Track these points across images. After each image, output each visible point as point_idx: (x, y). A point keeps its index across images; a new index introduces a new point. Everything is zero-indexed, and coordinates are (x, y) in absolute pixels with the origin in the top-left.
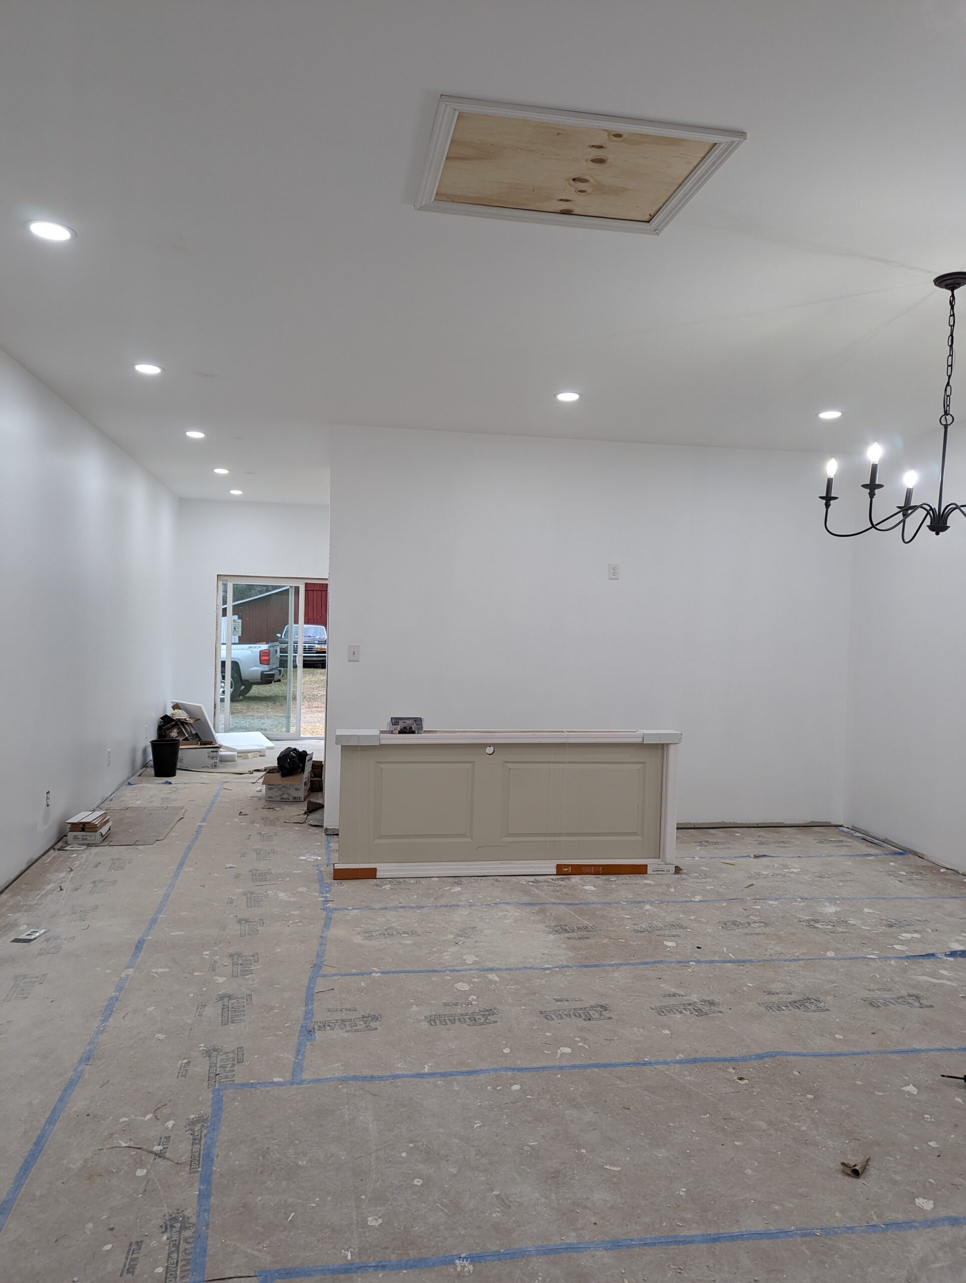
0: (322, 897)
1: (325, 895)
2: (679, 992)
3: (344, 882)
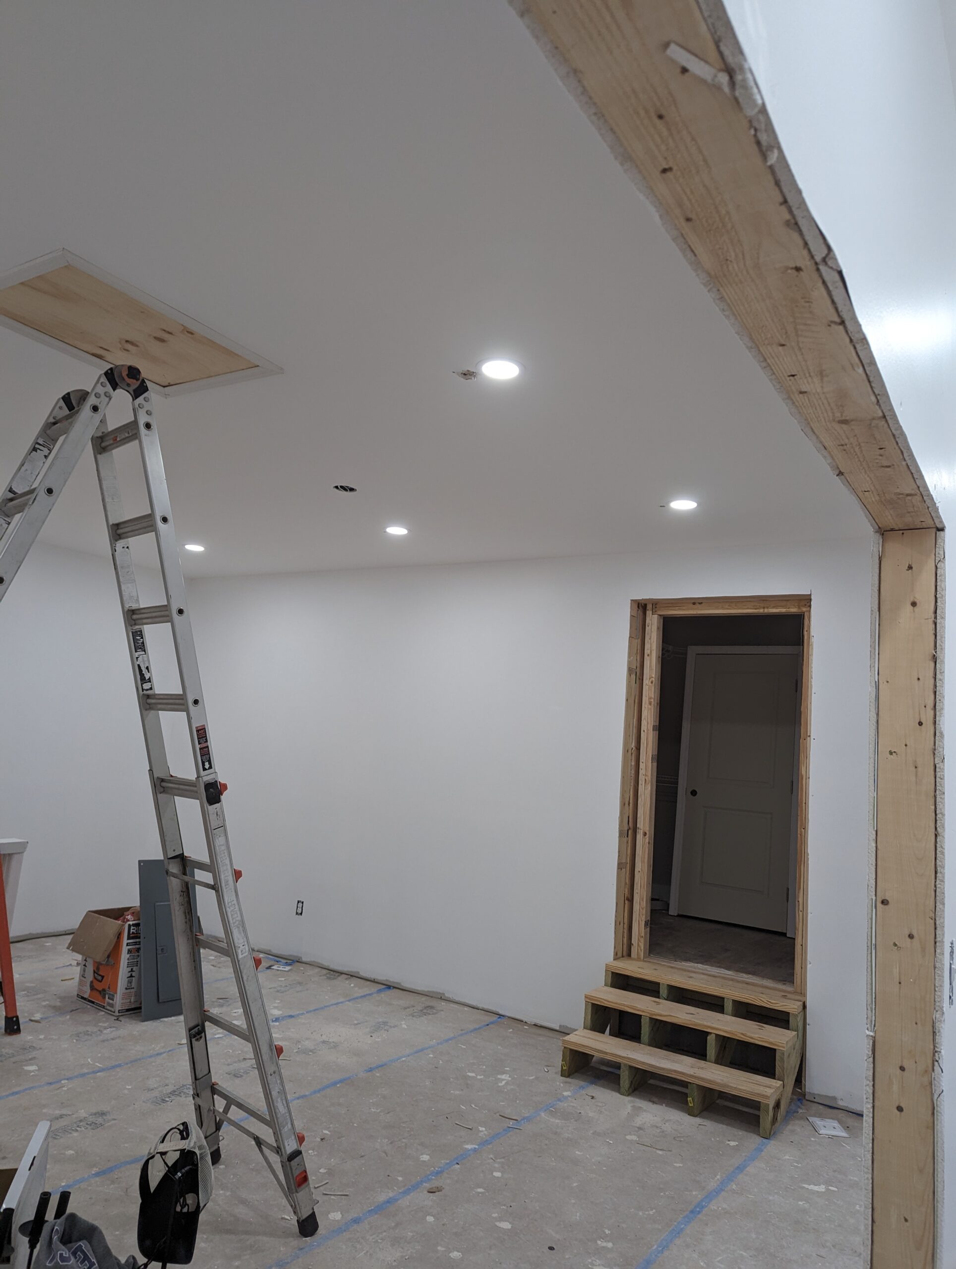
2: (64, 1112)
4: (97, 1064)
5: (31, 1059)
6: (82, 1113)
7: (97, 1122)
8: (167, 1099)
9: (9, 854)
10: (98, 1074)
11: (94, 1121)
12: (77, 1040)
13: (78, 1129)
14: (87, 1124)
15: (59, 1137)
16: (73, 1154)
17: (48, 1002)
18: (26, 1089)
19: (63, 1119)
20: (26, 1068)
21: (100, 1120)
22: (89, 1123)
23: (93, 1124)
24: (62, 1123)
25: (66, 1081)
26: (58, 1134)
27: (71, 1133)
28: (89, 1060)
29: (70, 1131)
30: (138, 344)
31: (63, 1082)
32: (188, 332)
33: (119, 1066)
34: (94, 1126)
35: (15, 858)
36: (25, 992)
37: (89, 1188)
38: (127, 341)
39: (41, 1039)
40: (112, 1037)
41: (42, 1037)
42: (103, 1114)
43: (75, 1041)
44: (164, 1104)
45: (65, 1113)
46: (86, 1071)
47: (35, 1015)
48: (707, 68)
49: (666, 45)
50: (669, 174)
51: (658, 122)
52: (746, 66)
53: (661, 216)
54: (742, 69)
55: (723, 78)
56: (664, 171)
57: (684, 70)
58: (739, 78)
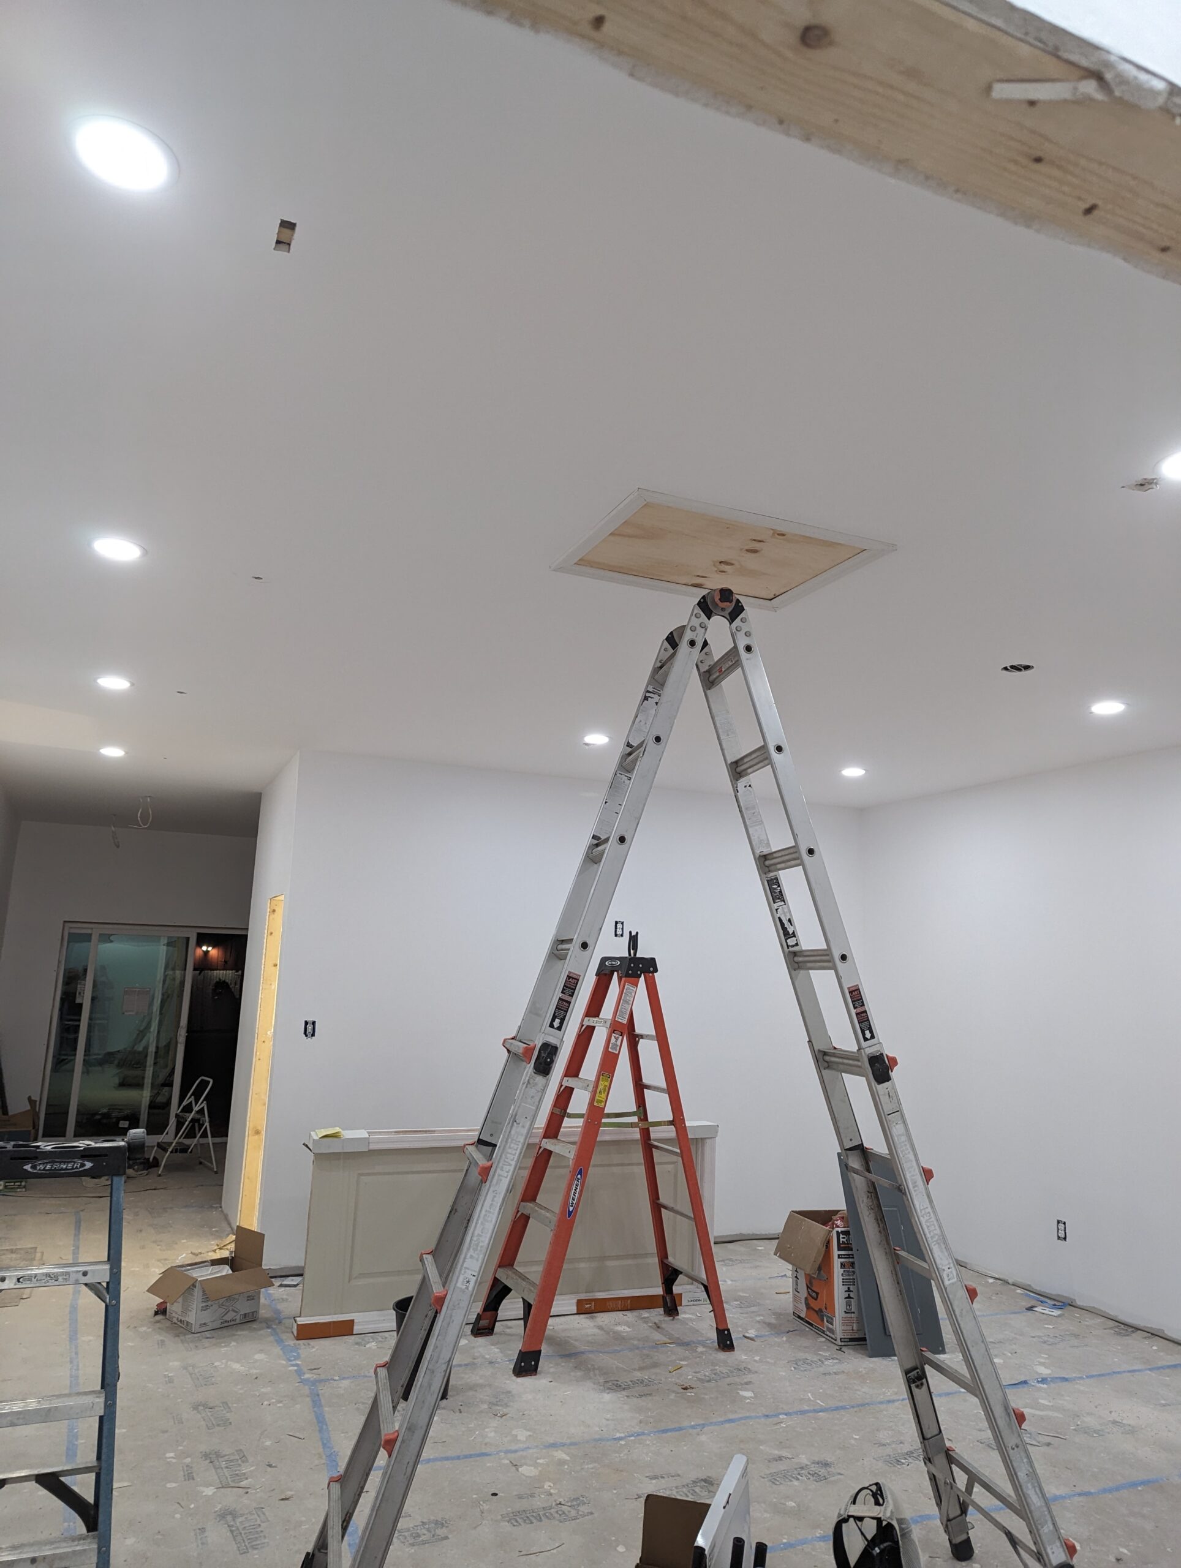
0: (293, 1365)
1: (294, 1362)
2: (784, 1453)
3: (312, 1342)
4: (818, 1401)
5: (746, 1383)
6: (803, 1459)
7: (820, 1473)
8: (903, 1461)
9: (701, 1139)
10: (820, 1414)
11: (817, 1472)
12: (795, 1368)
13: (799, 1477)
14: (809, 1474)
15: (778, 1483)
16: (794, 1507)
17: (762, 1318)
18: (741, 1418)
19: (781, 1462)
20: (741, 1393)
21: (823, 1472)
22: (811, 1472)
23: (816, 1475)
24: (782, 1466)
25: (785, 1417)
26: (778, 1479)
27: (791, 1481)
28: (809, 1394)
29: (790, 1478)
30: (732, 562)
31: (781, 1416)
32: (778, 534)
33: (843, 1408)
34: (818, 1477)
35: (708, 1142)
36: (738, 1303)
37: (814, 1553)
38: (720, 562)
39: (755, 1361)
40: (835, 1371)
41: (757, 1358)
42: (826, 1465)
43: (793, 1369)
44: (899, 1466)
45: (784, 1455)
46: (807, 1408)
47: (749, 1331)
48: (1058, 86)
49: (989, 88)
50: (1095, 212)
51: (1037, 166)
52: (1113, 58)
53: (1125, 259)
54: (1109, 65)
55: (1089, 87)
56: (1089, 211)
57: (1032, 103)
58: (1108, 76)
